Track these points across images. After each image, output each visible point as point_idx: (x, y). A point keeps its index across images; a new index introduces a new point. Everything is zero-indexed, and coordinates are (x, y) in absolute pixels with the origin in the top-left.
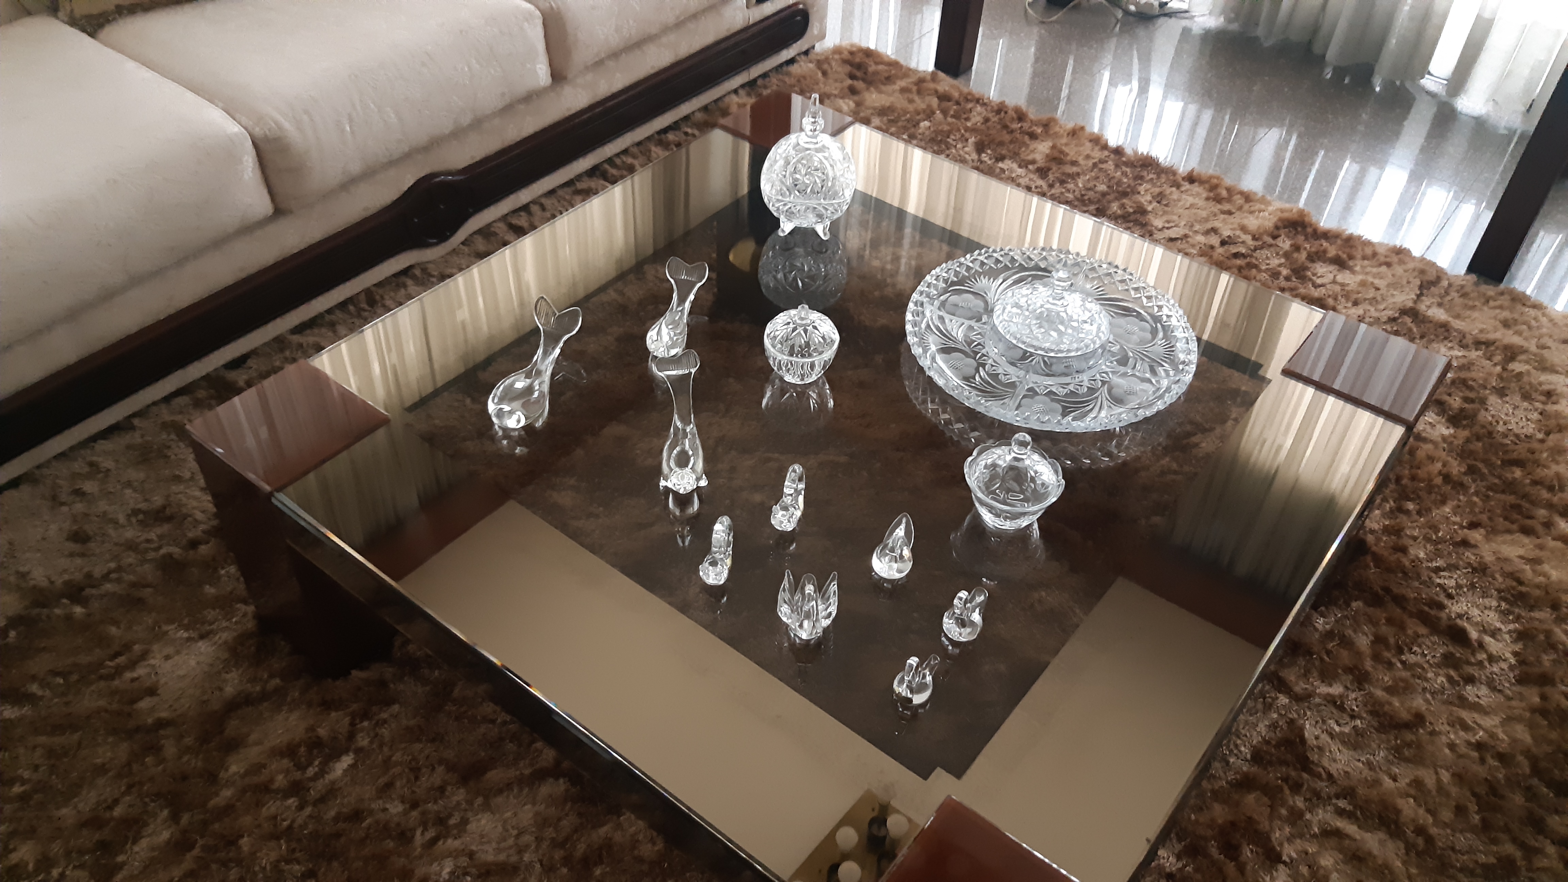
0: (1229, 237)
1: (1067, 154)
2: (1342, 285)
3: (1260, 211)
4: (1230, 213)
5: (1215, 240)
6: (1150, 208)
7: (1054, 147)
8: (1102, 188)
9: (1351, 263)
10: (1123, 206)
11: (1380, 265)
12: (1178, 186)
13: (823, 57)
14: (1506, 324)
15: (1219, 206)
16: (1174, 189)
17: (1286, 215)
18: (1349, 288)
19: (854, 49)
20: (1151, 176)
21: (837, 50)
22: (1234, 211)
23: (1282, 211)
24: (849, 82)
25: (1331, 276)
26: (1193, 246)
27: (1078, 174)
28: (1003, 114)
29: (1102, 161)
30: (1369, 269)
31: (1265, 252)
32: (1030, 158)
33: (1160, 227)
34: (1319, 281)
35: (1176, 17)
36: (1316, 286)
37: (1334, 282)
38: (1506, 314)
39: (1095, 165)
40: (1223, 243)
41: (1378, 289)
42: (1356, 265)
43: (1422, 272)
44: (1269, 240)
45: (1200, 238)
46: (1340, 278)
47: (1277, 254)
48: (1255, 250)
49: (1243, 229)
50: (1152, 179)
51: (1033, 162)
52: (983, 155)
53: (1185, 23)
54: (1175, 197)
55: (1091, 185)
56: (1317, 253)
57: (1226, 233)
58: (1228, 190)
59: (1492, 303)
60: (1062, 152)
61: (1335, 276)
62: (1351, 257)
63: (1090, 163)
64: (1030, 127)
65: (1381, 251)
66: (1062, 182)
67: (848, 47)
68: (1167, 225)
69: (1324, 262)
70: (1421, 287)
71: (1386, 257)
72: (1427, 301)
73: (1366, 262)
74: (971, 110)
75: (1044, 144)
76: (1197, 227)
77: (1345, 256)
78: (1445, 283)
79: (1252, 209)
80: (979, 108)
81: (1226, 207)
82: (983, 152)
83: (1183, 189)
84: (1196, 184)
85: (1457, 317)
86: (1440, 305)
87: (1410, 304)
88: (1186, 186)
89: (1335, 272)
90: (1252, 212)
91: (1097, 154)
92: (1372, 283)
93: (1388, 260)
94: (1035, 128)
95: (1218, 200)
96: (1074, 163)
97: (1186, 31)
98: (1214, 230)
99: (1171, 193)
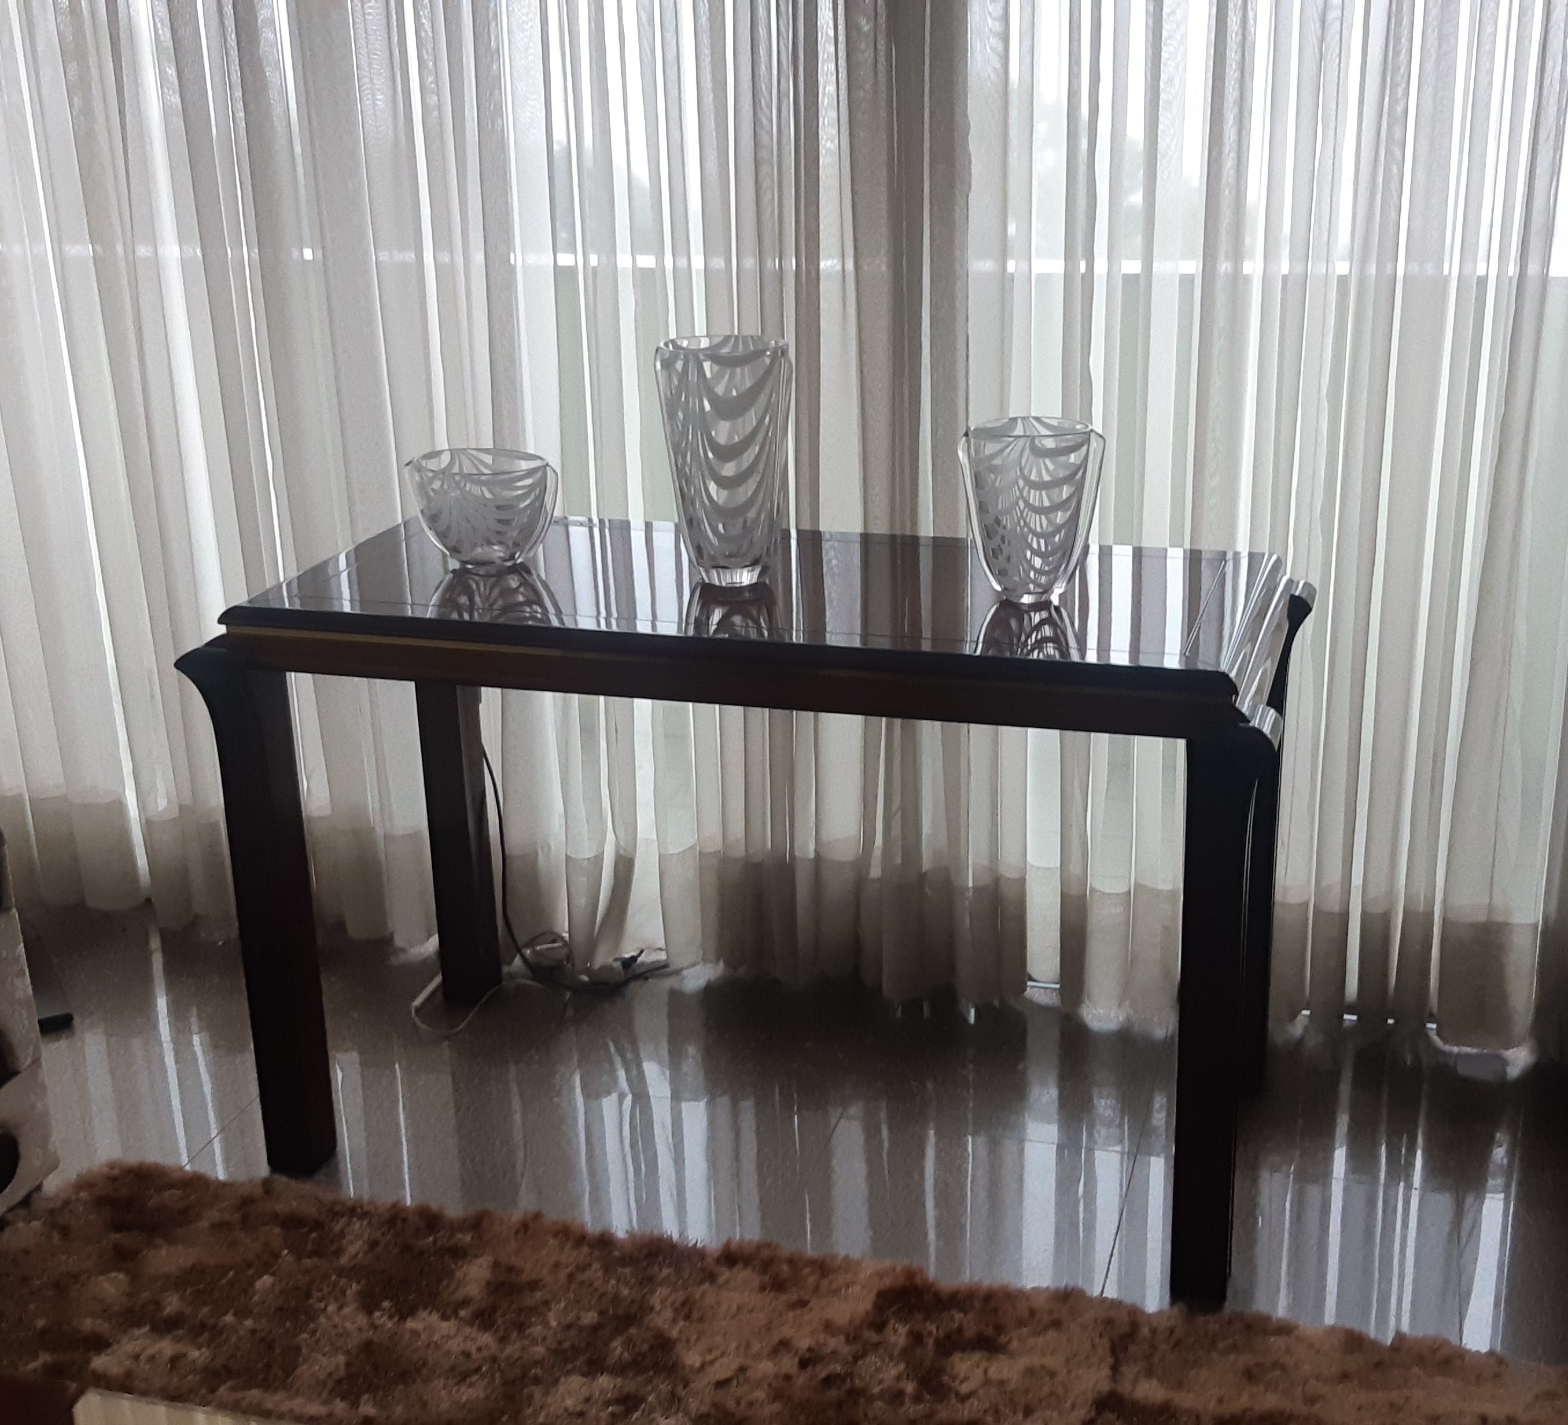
0: (810, 1349)
1: (521, 1271)
2: (1002, 1383)
3: (847, 1287)
4: (803, 1304)
5: (788, 1364)
6: (674, 1333)
7: (496, 1265)
8: (589, 1318)
9: (1003, 1339)
10: (629, 1343)
11: (1046, 1328)
12: (712, 1277)
13: (59, 1203)
14: (1250, 1376)
15: (784, 1297)
16: (706, 1286)
17: (888, 1282)
18: (1012, 1386)
19: (116, 1172)
20: (665, 1272)
21: (85, 1183)
22: (807, 1298)
23: (881, 1275)
24: (115, 1237)
25: (979, 1372)
26: (758, 1385)
27: (546, 1303)
28: (399, 1223)
29: (582, 1268)
30: (1031, 1341)
31: (872, 1359)
32: (460, 1295)
33: (698, 1364)
34: (964, 1389)
35: (653, 977)
36: (963, 1399)
37: (987, 1382)
38: (1245, 1359)
39: (571, 1277)
40: (804, 1364)
41: (1053, 1374)
42: (1010, 1340)
43: (1109, 1322)
44: (872, 1336)
45: (766, 1367)
46: (993, 1373)
47: (891, 1358)
48: (856, 1358)
49: (828, 1326)
50: (668, 1277)
51: (466, 1302)
52: (377, 1314)
53: (667, 984)
54: (710, 1299)
55: (571, 1316)
56: (948, 1336)
57: (804, 1343)
58: (792, 1261)
59: (1221, 1345)
60: (510, 1269)
61: (986, 1372)
62: (1000, 1329)
63: (563, 1274)
64: (451, 1236)
65: (1040, 1302)
66: (521, 1327)
67: (106, 1170)
68: (709, 1358)
69: (963, 1350)
70: (1113, 1351)
71: (1051, 1312)
72: (1129, 1371)
73: (1025, 1330)
74: (342, 1234)
75: (480, 1261)
76: (756, 1347)
77: (990, 1331)
78: (1145, 1331)
79: (834, 1286)
80: (357, 1225)
81: (793, 1296)
82: (378, 1307)
83: (721, 1280)
84: (740, 1266)
85: (1179, 1385)
86: (1149, 1373)
87: (1105, 1387)
88: (725, 1274)
89: (984, 1364)
90: (836, 1292)
91: (570, 1257)
92: (1043, 1367)
93: (1055, 1316)
94: (460, 1236)
95: (778, 1286)
96: (534, 1285)
97: (675, 996)
98: (784, 1345)
99: (703, 1295)
